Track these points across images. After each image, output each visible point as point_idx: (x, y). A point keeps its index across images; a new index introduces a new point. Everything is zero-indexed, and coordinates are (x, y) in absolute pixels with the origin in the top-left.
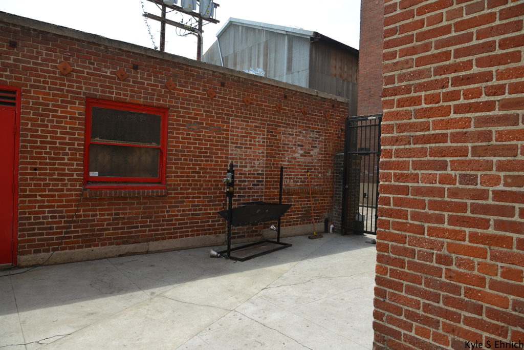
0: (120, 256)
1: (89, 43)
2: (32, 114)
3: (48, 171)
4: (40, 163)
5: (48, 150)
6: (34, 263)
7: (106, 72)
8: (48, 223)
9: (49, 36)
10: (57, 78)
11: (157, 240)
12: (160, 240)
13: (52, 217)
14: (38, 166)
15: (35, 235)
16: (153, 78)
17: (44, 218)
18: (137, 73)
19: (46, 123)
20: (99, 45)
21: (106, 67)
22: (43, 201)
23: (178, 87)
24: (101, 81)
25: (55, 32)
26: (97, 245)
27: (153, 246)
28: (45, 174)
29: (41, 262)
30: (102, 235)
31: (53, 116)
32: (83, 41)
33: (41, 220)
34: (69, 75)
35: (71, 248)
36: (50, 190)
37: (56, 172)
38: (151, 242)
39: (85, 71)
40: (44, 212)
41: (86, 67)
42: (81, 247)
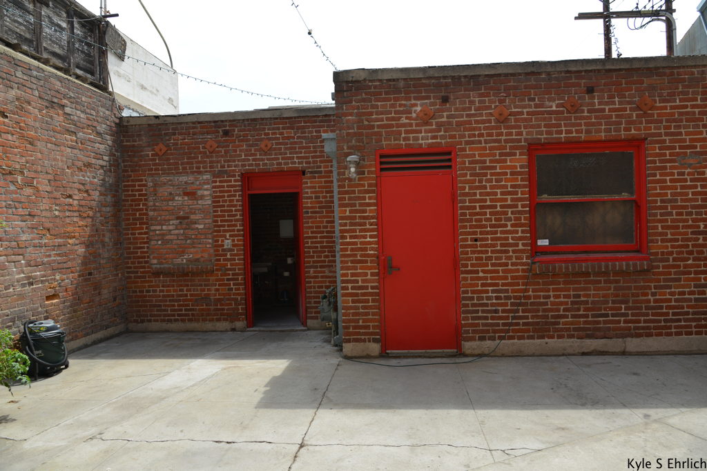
0: (584, 354)
1: (527, 74)
2: (468, 176)
3: (490, 242)
4: (481, 233)
5: (488, 216)
6: (480, 352)
7: (551, 107)
8: (492, 305)
9: (481, 79)
10: (493, 128)
11: (639, 336)
12: (642, 336)
13: (497, 298)
14: (478, 236)
15: (479, 318)
16: (617, 99)
17: (488, 298)
18: (593, 98)
19: (484, 183)
20: (539, 74)
21: (551, 100)
22: (486, 278)
23: (658, 105)
24: (544, 119)
25: (487, 73)
26: (552, 337)
27: (632, 344)
28: (486, 246)
29: (487, 352)
30: (558, 323)
31: (492, 174)
32: (520, 74)
33: (485, 301)
34: (506, 120)
35: (520, 338)
36: (493, 265)
37: (499, 242)
38: (629, 339)
39: (525, 110)
40: (487, 292)
41: (525, 107)
42: (532, 338)
